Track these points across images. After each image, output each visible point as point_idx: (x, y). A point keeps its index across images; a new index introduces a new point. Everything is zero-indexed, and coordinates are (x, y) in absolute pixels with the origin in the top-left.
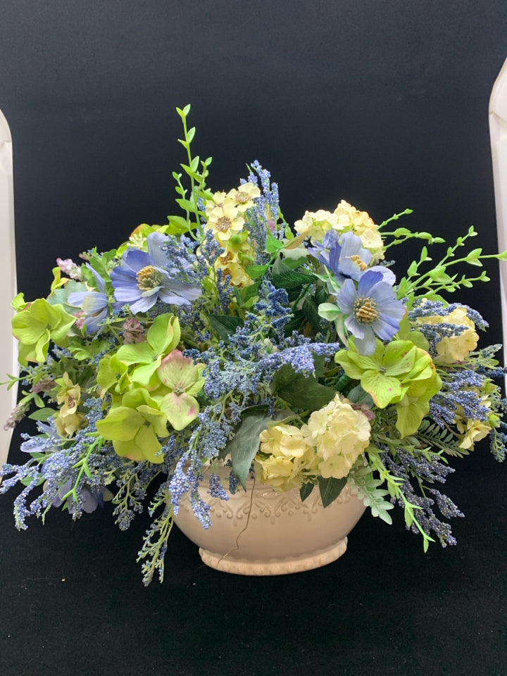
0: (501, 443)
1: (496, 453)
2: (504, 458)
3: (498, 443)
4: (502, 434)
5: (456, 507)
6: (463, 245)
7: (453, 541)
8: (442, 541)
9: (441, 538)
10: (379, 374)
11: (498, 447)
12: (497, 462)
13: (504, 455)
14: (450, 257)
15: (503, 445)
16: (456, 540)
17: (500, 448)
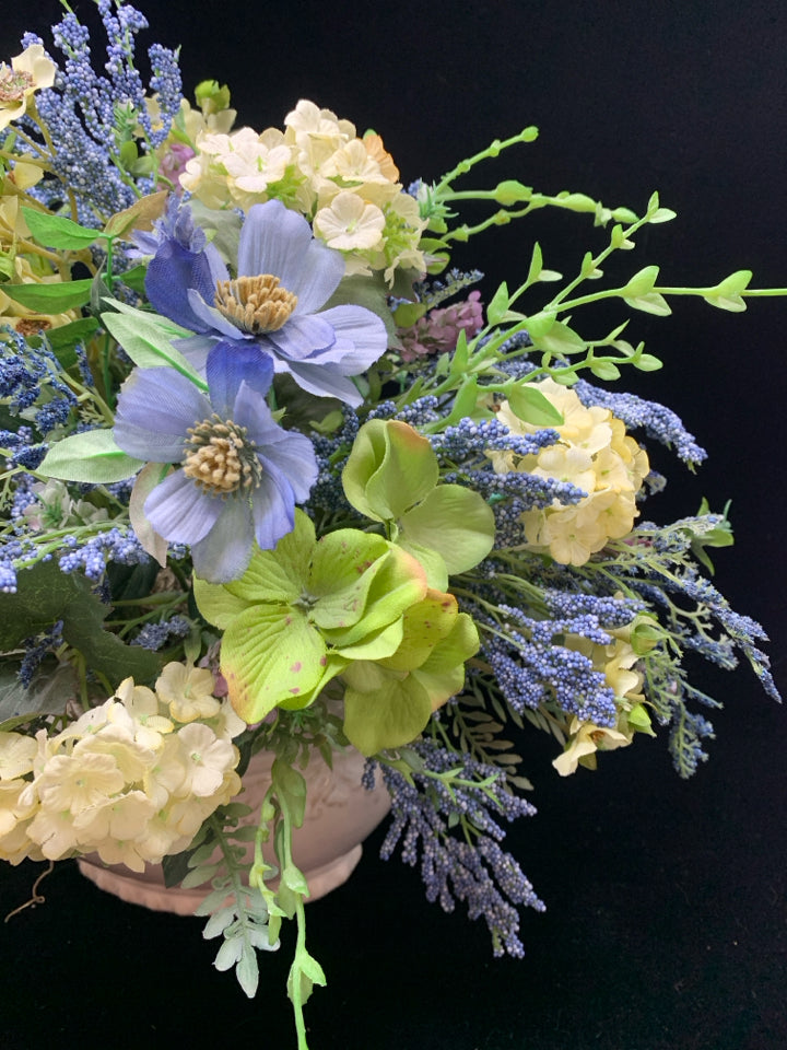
0: (692, 736)
1: (678, 756)
2: (692, 771)
3: (686, 736)
4: (699, 718)
5: (530, 887)
6: (631, 245)
7: (517, 949)
8: (496, 941)
9: (495, 935)
10: (293, 614)
11: (683, 744)
12: (677, 774)
13: (694, 764)
14: (586, 281)
15: (697, 743)
16: (525, 949)
17: (688, 747)
